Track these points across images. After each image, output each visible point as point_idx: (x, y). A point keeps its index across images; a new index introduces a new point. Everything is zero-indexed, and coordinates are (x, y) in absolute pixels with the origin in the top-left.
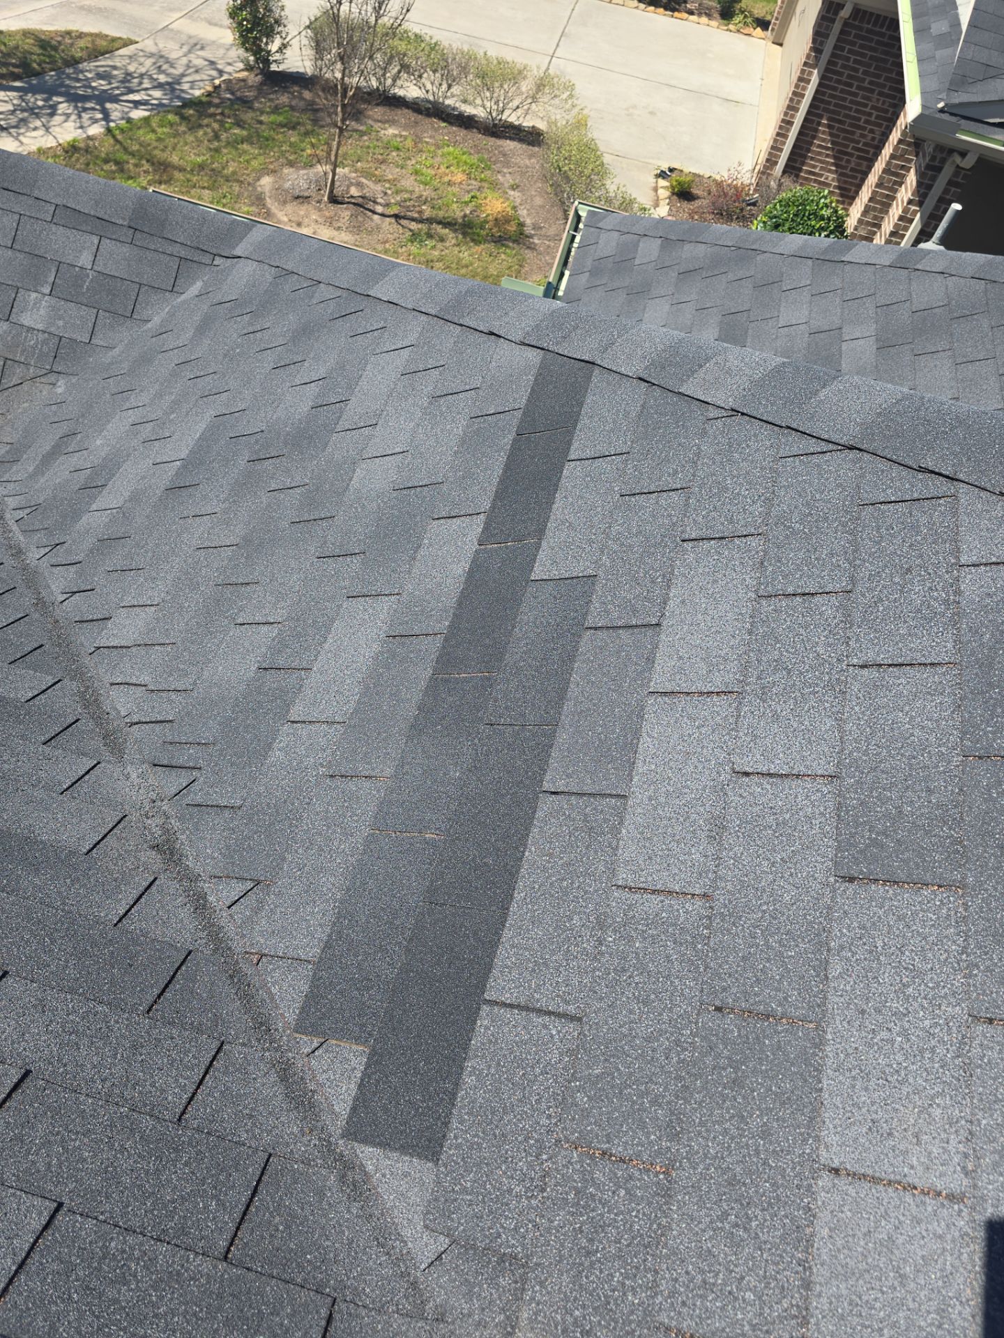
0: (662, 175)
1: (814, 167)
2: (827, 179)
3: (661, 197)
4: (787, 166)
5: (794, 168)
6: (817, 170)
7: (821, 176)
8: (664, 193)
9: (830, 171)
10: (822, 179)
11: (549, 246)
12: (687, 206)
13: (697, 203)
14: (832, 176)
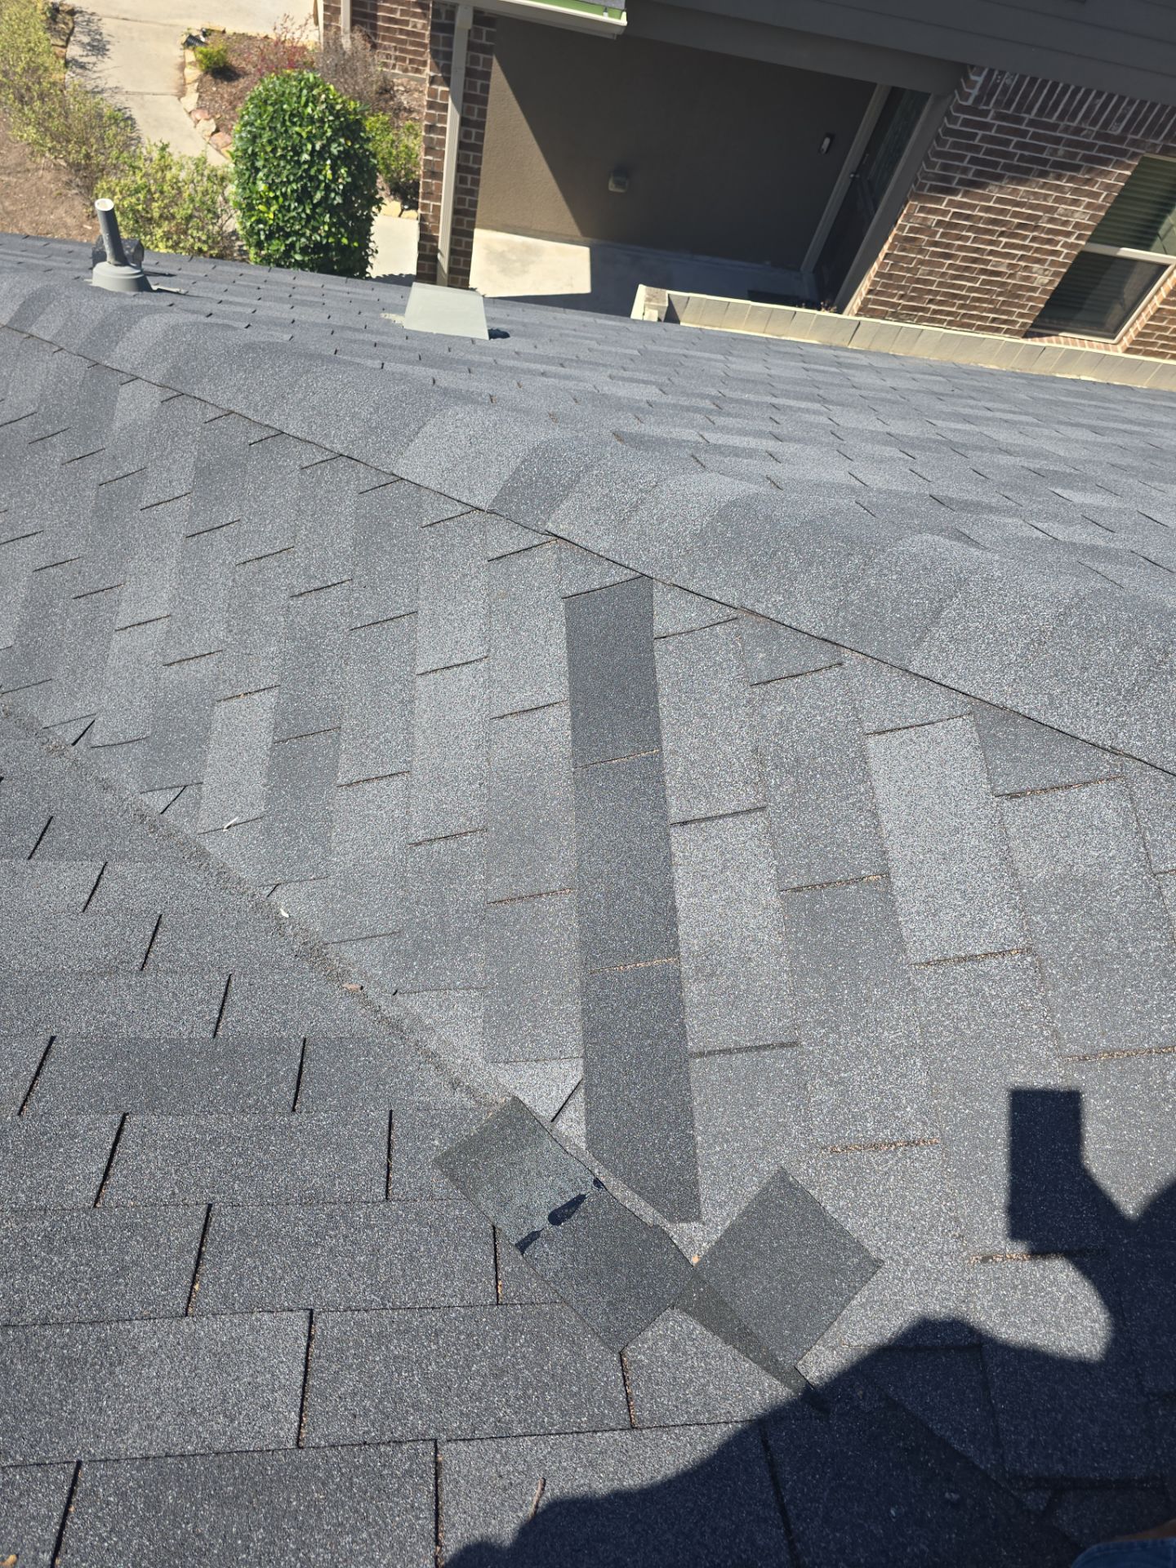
0: (191, 42)
1: (393, 11)
2: (415, 26)
3: (189, 79)
4: (353, 13)
5: (366, 15)
6: (398, 16)
7: (406, 23)
8: (193, 73)
9: (415, 15)
10: (409, 28)
11: (8, 184)
12: (226, 89)
13: (242, 83)
14: (420, 22)
